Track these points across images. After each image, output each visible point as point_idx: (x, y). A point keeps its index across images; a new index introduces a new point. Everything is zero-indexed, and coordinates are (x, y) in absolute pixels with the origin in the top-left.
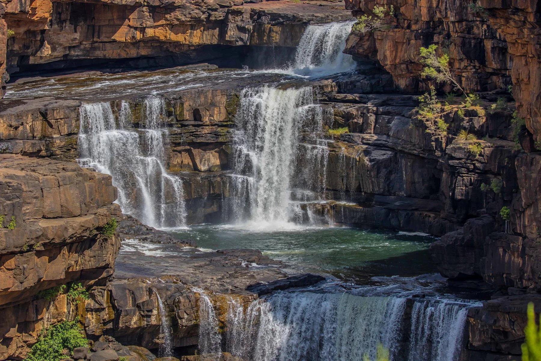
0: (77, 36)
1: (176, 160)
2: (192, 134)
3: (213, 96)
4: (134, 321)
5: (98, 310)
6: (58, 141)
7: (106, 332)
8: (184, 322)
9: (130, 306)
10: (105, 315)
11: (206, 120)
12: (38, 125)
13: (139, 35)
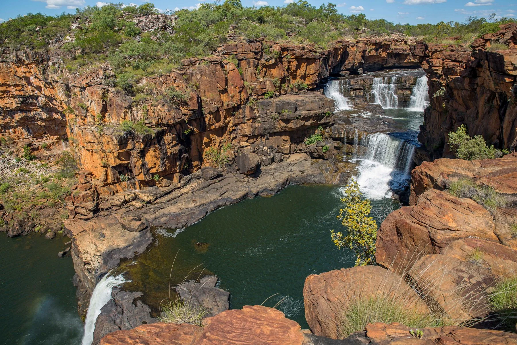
0: (396, 60)
1: (399, 92)
2: (403, 86)
3: (410, 77)
4: (337, 136)
5: (328, 132)
6: (367, 86)
7: (331, 137)
8: (350, 137)
9: (336, 132)
10: (330, 133)
11: (407, 83)
12: (362, 82)
13: (409, 61)
